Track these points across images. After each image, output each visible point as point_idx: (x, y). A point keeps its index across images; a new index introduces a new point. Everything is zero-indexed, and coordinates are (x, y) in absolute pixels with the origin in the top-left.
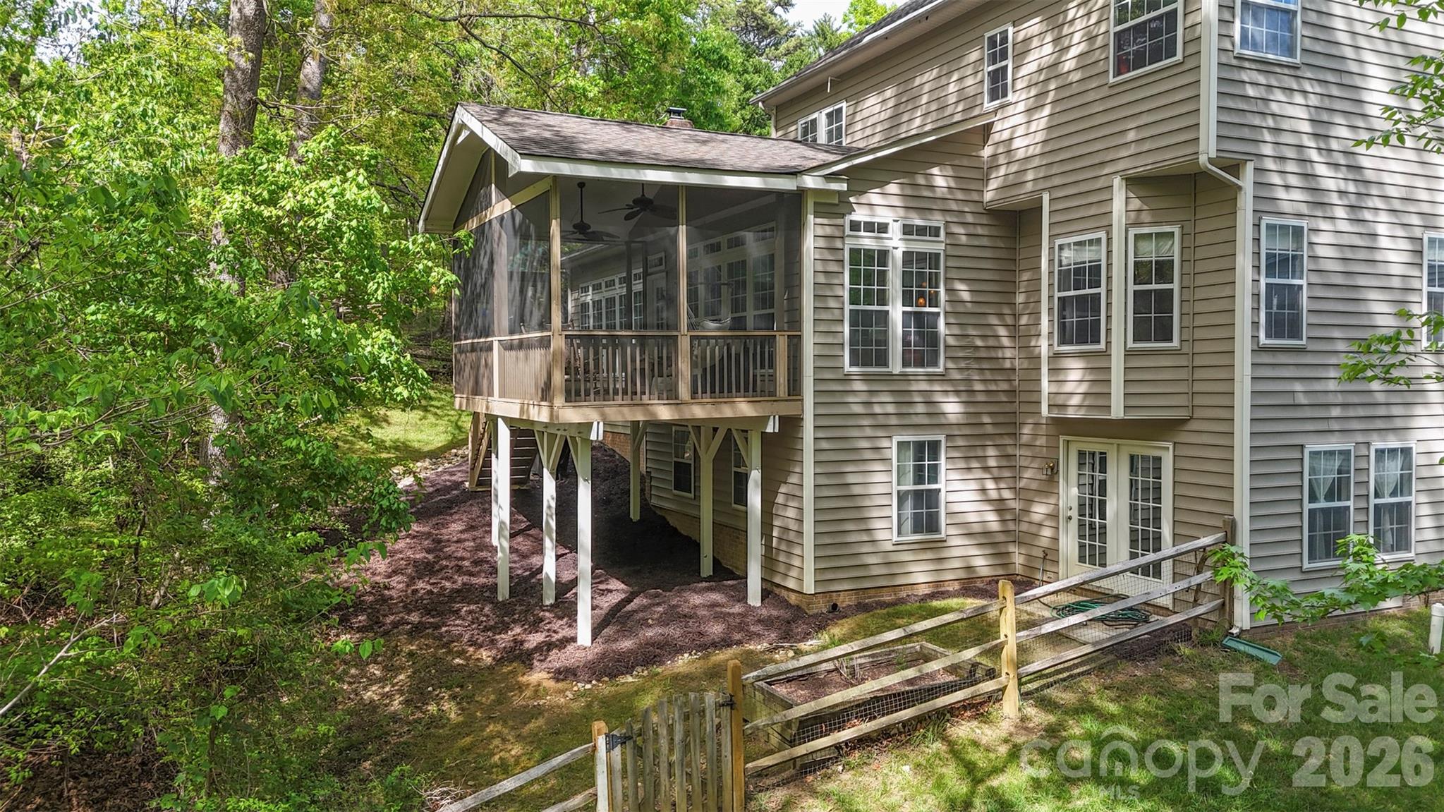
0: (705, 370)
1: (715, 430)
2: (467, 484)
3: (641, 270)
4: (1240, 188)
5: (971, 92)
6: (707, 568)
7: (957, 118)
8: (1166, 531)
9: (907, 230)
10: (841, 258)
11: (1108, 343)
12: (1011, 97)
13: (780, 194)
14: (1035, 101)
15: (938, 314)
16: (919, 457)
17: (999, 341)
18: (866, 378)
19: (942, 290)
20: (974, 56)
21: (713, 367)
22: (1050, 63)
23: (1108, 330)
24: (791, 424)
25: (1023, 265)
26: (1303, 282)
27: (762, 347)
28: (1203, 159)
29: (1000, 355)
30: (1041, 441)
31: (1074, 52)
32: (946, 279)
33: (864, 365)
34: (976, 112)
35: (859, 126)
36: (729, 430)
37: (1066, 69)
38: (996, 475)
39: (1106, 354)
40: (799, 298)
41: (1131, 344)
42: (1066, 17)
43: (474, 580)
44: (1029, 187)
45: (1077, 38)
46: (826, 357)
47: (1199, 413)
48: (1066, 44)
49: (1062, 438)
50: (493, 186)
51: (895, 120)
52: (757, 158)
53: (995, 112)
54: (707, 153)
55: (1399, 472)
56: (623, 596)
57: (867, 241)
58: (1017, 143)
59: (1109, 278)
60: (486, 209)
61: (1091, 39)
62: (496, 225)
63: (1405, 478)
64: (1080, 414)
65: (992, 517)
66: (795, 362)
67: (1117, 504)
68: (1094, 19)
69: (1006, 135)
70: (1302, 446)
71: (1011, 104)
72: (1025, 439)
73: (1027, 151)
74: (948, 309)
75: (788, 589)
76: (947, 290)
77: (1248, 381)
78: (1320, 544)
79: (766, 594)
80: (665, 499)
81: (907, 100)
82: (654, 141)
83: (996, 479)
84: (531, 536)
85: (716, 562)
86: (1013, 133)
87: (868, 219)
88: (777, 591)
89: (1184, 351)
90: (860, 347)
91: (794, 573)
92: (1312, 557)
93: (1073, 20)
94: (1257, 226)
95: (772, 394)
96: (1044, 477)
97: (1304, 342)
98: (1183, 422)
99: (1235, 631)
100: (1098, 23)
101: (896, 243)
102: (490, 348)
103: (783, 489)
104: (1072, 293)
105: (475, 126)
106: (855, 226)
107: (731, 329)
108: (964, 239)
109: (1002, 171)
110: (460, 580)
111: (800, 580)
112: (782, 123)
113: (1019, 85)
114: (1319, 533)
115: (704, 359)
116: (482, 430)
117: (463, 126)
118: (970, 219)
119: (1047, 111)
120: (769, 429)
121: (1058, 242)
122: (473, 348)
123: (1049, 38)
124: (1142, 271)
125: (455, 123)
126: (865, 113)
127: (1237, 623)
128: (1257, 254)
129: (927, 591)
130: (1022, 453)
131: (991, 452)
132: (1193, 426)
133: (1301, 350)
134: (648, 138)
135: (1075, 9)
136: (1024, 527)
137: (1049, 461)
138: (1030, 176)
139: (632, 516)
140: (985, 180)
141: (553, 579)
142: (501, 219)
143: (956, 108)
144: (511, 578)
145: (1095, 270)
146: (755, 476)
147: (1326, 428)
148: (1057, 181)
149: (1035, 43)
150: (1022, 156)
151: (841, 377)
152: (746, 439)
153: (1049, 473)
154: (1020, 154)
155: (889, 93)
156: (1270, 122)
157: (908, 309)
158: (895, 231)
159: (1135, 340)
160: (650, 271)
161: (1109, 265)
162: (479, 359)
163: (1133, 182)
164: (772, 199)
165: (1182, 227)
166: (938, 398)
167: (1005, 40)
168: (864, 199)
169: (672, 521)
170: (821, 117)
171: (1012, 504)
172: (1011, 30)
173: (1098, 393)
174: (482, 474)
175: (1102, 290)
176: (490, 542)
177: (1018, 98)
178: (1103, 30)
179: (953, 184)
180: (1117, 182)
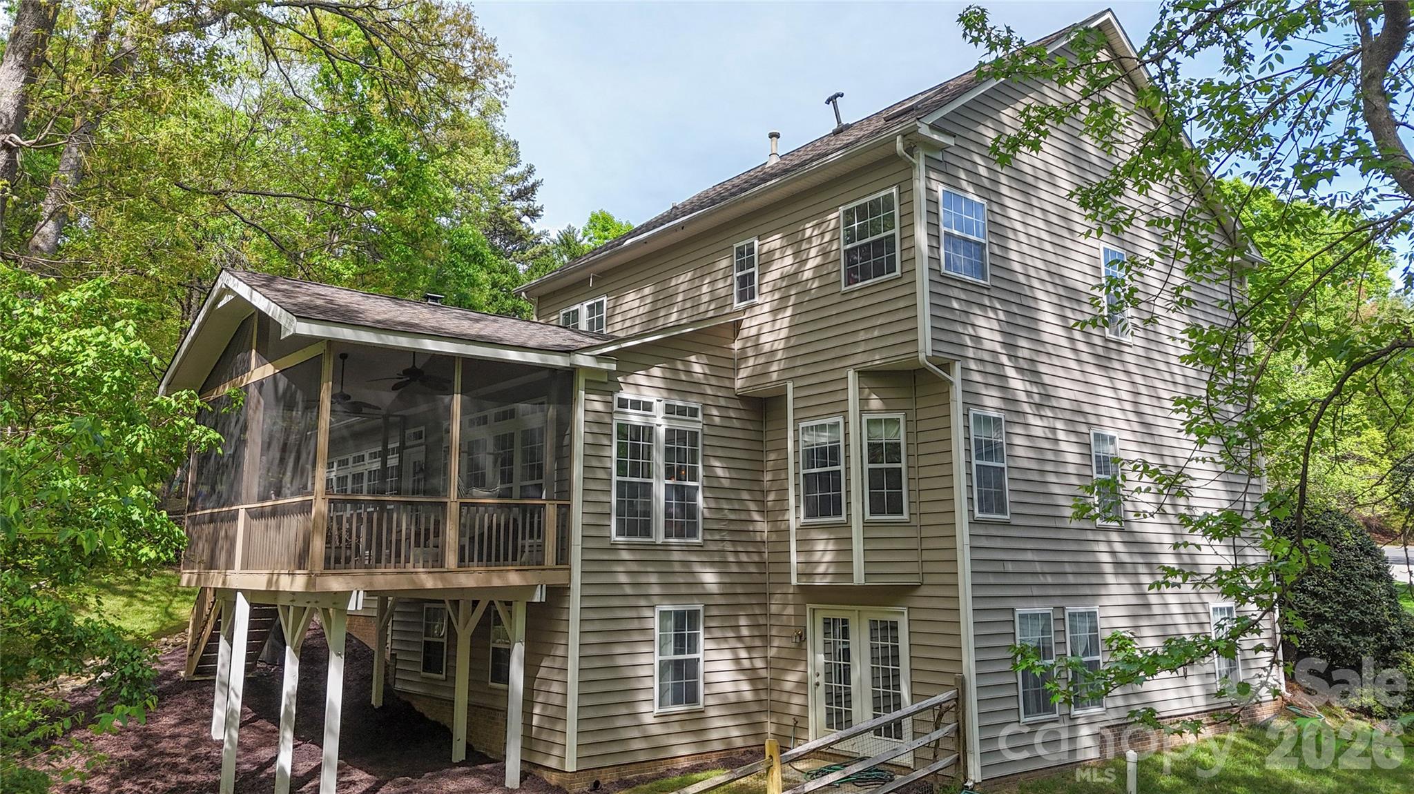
0: (472, 539)
1: (475, 603)
2: (182, 673)
3: (398, 444)
4: (951, 383)
5: (723, 292)
6: (459, 753)
7: (710, 314)
8: (905, 692)
9: (669, 409)
10: (609, 432)
11: (849, 515)
12: (757, 300)
13: (554, 370)
14: (778, 304)
15: (697, 488)
16: (679, 626)
17: (750, 515)
18: (631, 548)
19: (700, 465)
20: (724, 263)
21: (481, 535)
22: (791, 272)
23: (849, 504)
24: (558, 594)
25: (770, 446)
26: (1004, 465)
27: (532, 517)
28: (922, 357)
29: (751, 529)
30: (790, 610)
31: (811, 264)
32: (704, 455)
33: (629, 535)
34: (727, 310)
35: (619, 318)
36: (492, 603)
37: (804, 278)
38: (749, 644)
39: (847, 526)
40: (569, 469)
41: (868, 516)
42: (804, 235)
43: (191, 778)
44: (775, 376)
45: (813, 252)
46: (595, 526)
47: (929, 579)
48: (804, 257)
49: (809, 606)
50: (254, 351)
51: (653, 314)
52: (530, 337)
53: (744, 311)
54: (481, 329)
55: (1088, 634)
56: (368, 786)
57: (635, 418)
58: (763, 339)
59: (847, 457)
60: (243, 373)
61: (825, 254)
62: (253, 391)
63: (1093, 639)
64: (825, 581)
65: (745, 686)
66: (563, 531)
67: (861, 671)
68: (827, 238)
69: (754, 331)
70: (1013, 609)
71: (758, 305)
72: (774, 609)
73: (772, 346)
74: (705, 484)
75: (548, 769)
76: (704, 466)
77: (967, 549)
78: (1032, 699)
79: (524, 776)
80: (411, 683)
81: (663, 299)
82: (428, 316)
83: (749, 649)
84: (258, 728)
85: (469, 747)
86: (760, 329)
87: (634, 398)
88: (536, 772)
89: (913, 523)
90: (626, 518)
91: (556, 751)
92: (1027, 713)
93: (811, 237)
94: (966, 415)
95: (541, 563)
96: (793, 645)
97: (1008, 517)
98: (914, 588)
99: (970, 784)
100: (831, 241)
101: (660, 423)
102: (234, 517)
103: (546, 663)
104: (816, 470)
105: (243, 290)
106: (623, 403)
107: (500, 497)
108: (717, 420)
109: (751, 362)
110: (173, 779)
111: (562, 758)
112: (544, 312)
113: (765, 289)
114: (1031, 689)
115: (472, 527)
116: (207, 611)
117: (228, 290)
118: (722, 402)
119: (789, 312)
120: (537, 599)
121: (802, 425)
122: (212, 519)
123: (789, 251)
124: (875, 451)
125: (217, 288)
126: (625, 308)
127: (971, 776)
128: (968, 439)
129: (686, 765)
130: (772, 622)
131: (743, 621)
132: (924, 591)
133: (1006, 524)
134: (421, 313)
135: (810, 230)
136: (775, 696)
137: (798, 629)
138: (774, 367)
139: (373, 702)
140: (736, 370)
141: (289, 772)
142: (260, 384)
143: (709, 306)
144: (236, 773)
145: (834, 451)
146: (518, 651)
147: (1029, 594)
148: (801, 372)
149: (778, 254)
150: (768, 350)
151: (608, 546)
152: (510, 612)
153: (798, 640)
154: (767, 348)
155: (647, 291)
156: (971, 331)
157: (668, 482)
158: (659, 409)
159: (872, 513)
160: (407, 444)
161: (847, 446)
162: (216, 532)
163: (865, 374)
164: (545, 374)
165: (906, 415)
166: (697, 568)
167: (751, 251)
168: (631, 379)
169: (419, 707)
170: (583, 309)
171: (763, 673)
172: (756, 243)
173: (843, 562)
174: (202, 661)
175: (842, 467)
176: (210, 736)
177: (764, 301)
178: (834, 247)
179: (708, 372)
180: (851, 374)
